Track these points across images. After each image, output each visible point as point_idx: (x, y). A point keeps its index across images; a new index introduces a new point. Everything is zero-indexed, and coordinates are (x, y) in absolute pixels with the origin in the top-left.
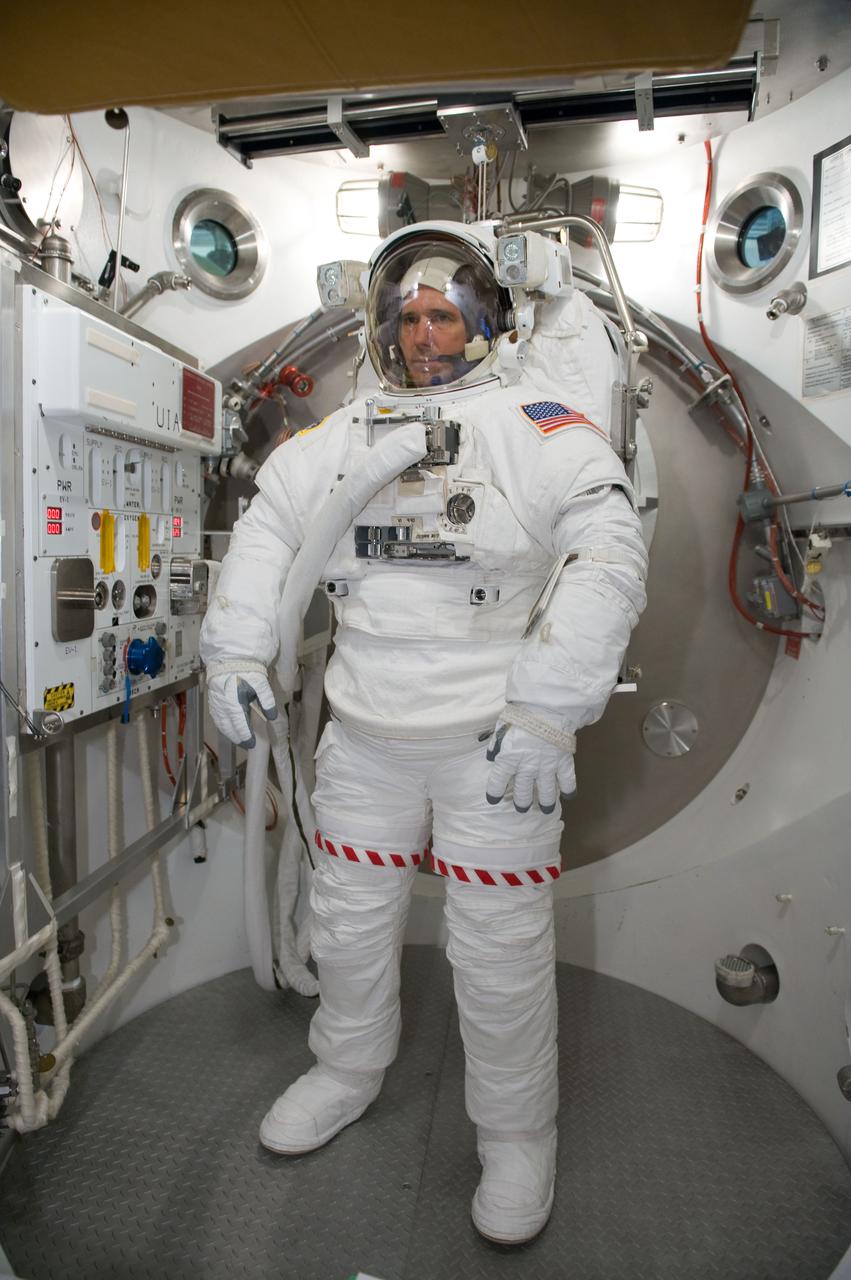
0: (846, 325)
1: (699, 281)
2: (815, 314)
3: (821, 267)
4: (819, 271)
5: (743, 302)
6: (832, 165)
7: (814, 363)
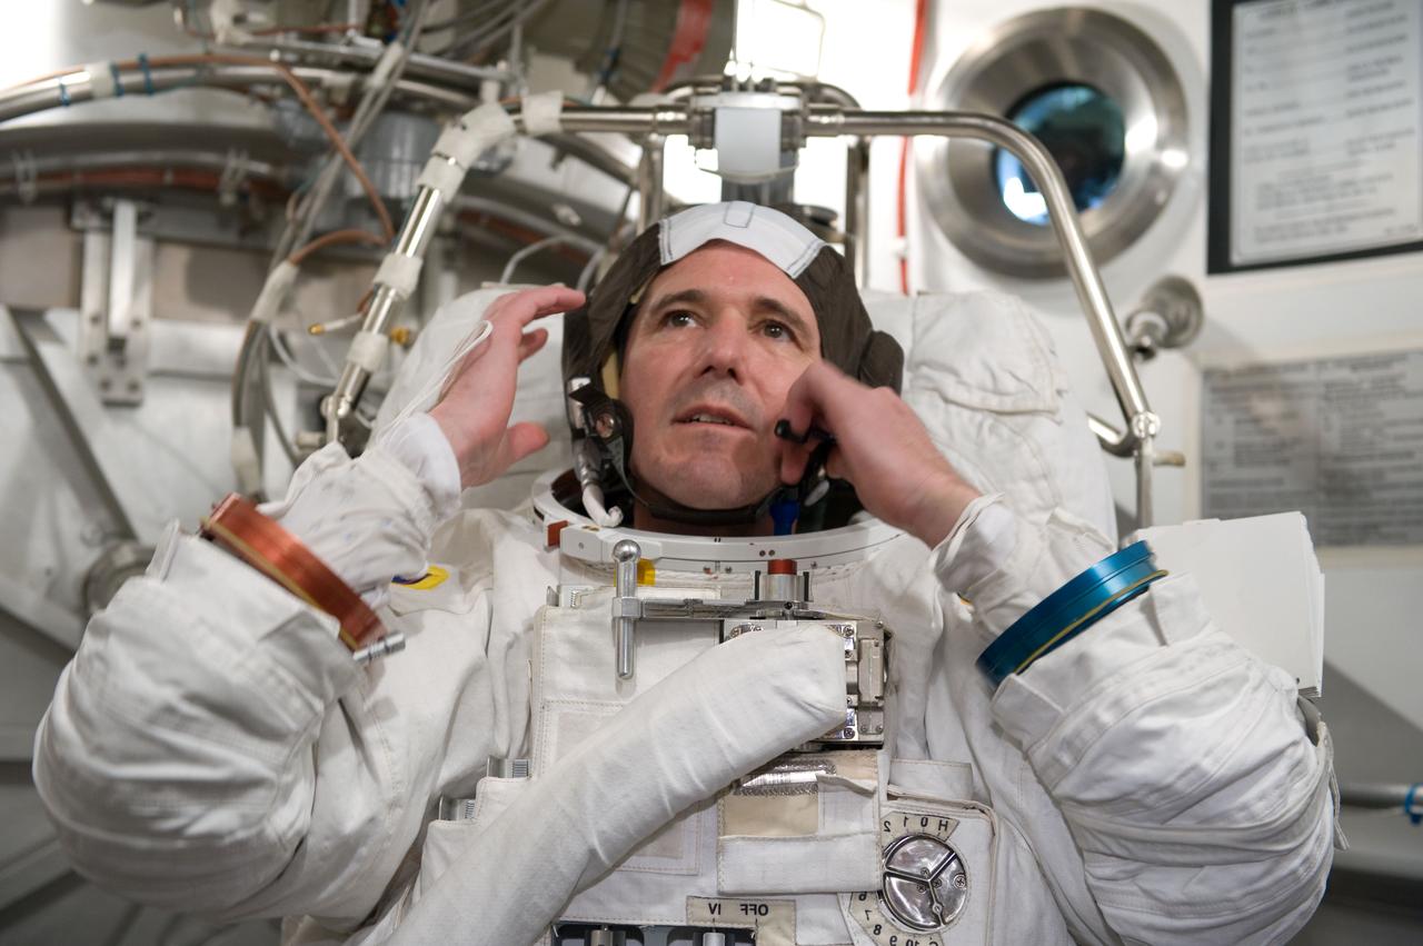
0: (1327, 398)
1: (902, 231)
2: (1231, 361)
3: (1243, 249)
4: (1237, 258)
5: (1025, 298)
6: (1266, 25)
7: (1228, 471)
